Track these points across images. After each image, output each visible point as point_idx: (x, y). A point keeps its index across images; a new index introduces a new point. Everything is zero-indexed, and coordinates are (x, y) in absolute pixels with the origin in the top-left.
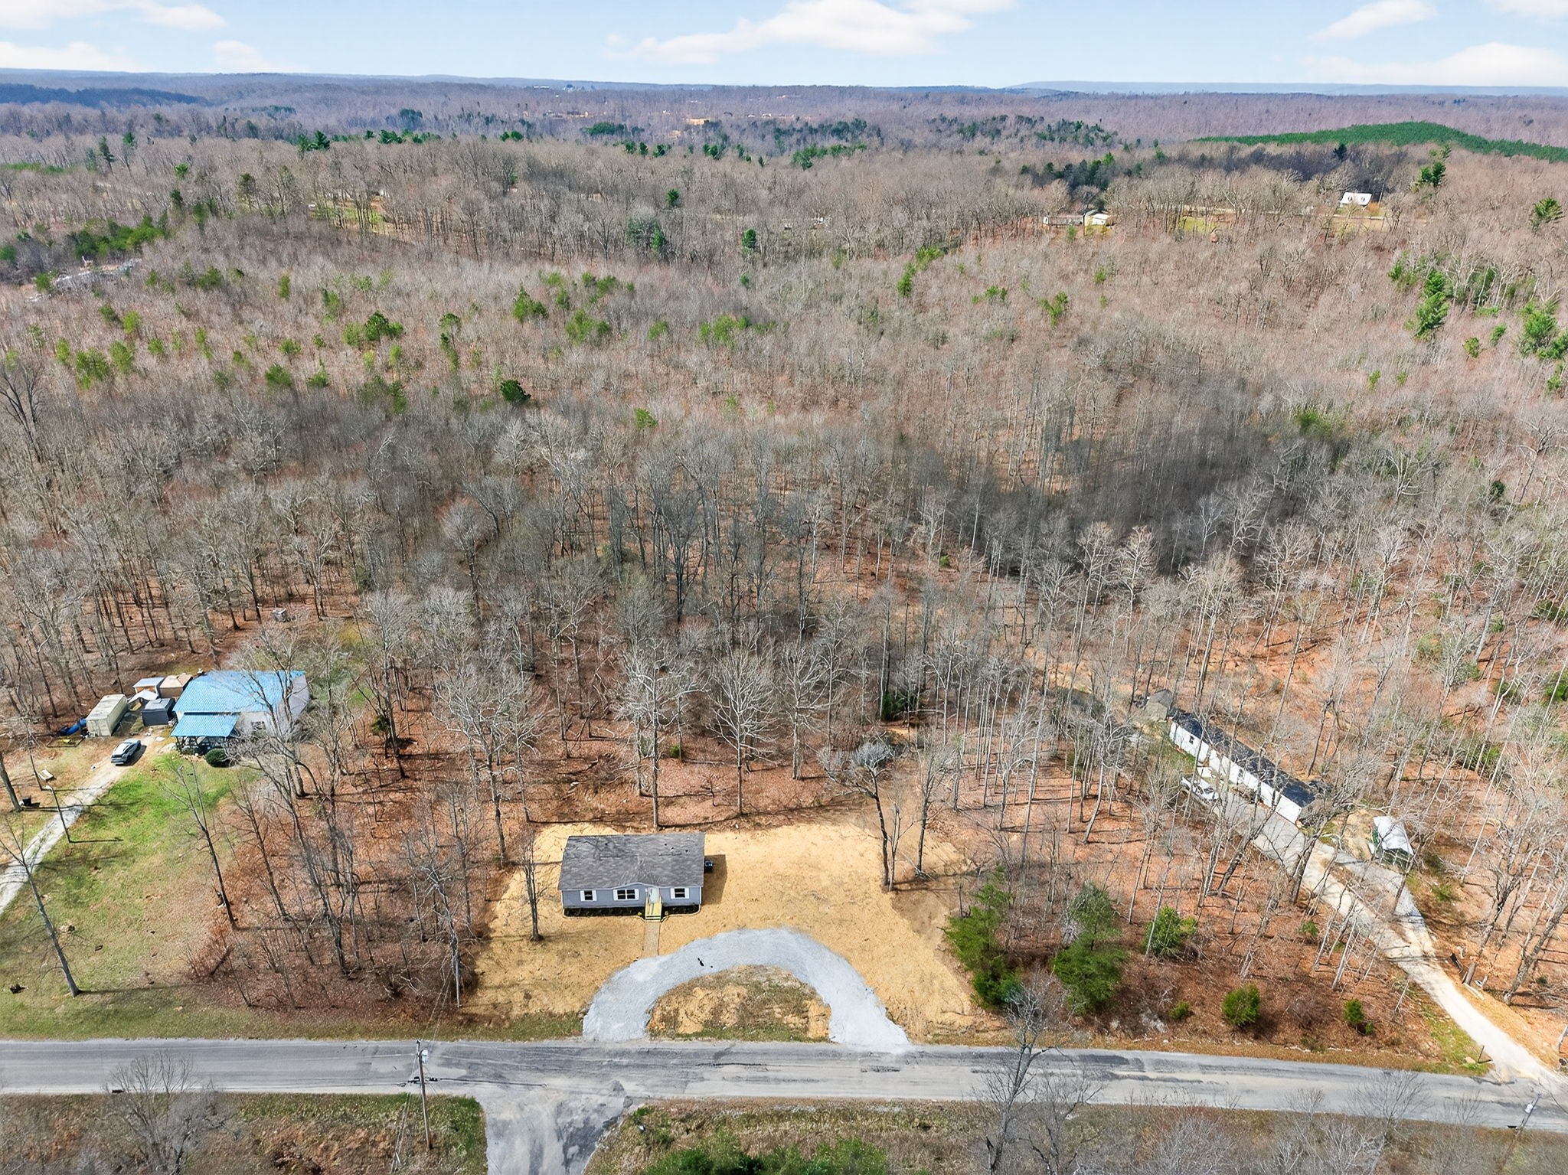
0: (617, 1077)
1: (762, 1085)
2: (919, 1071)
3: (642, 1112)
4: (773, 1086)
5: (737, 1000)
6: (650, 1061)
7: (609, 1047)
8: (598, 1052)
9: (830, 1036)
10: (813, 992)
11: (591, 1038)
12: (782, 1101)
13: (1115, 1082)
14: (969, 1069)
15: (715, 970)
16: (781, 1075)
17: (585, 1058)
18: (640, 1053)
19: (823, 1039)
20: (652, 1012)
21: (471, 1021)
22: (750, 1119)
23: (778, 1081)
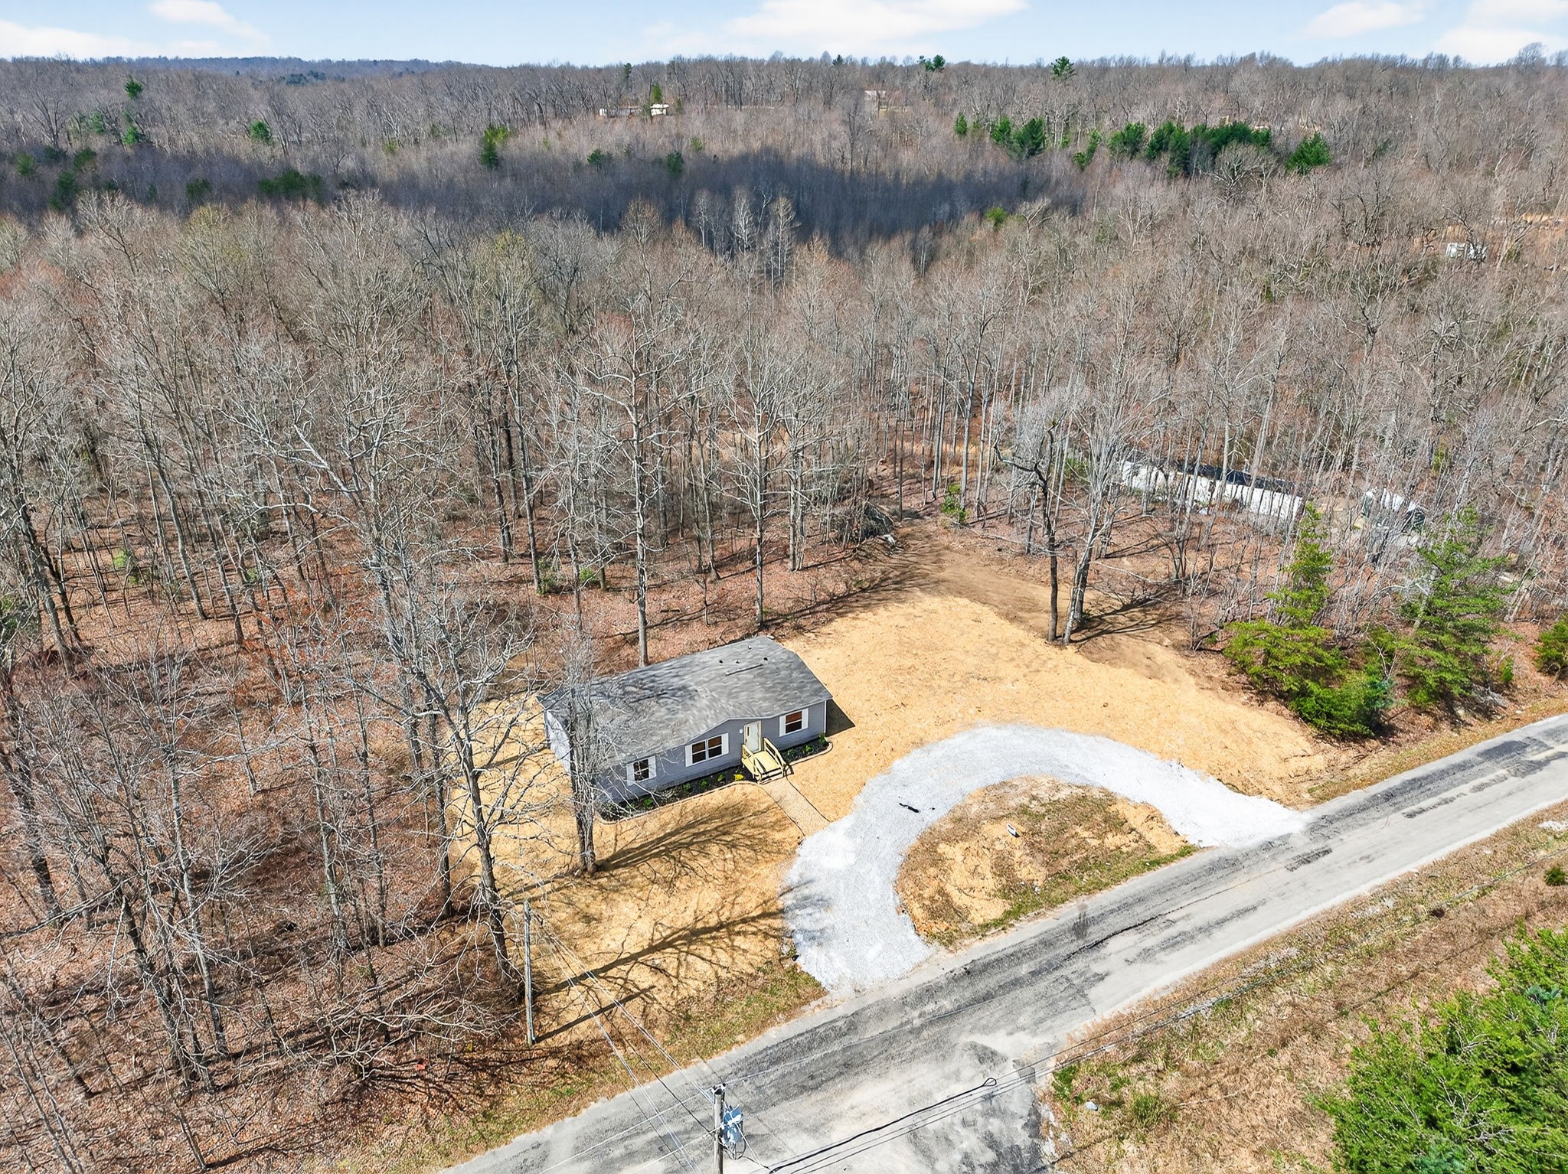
0: (965, 1035)
1: (1189, 949)
2: (1351, 841)
3: (1066, 1075)
4: (1204, 941)
5: (1018, 842)
6: (983, 985)
7: (895, 991)
8: (883, 1010)
9: (1192, 842)
10: (1108, 794)
11: (847, 990)
12: (1242, 959)
13: (1544, 773)
14: (1398, 817)
15: (942, 812)
16: (1199, 921)
17: (873, 1031)
18: (955, 979)
19: (1186, 851)
20: (904, 909)
21: (581, 1057)
22: (1231, 1007)
23: (1206, 930)
